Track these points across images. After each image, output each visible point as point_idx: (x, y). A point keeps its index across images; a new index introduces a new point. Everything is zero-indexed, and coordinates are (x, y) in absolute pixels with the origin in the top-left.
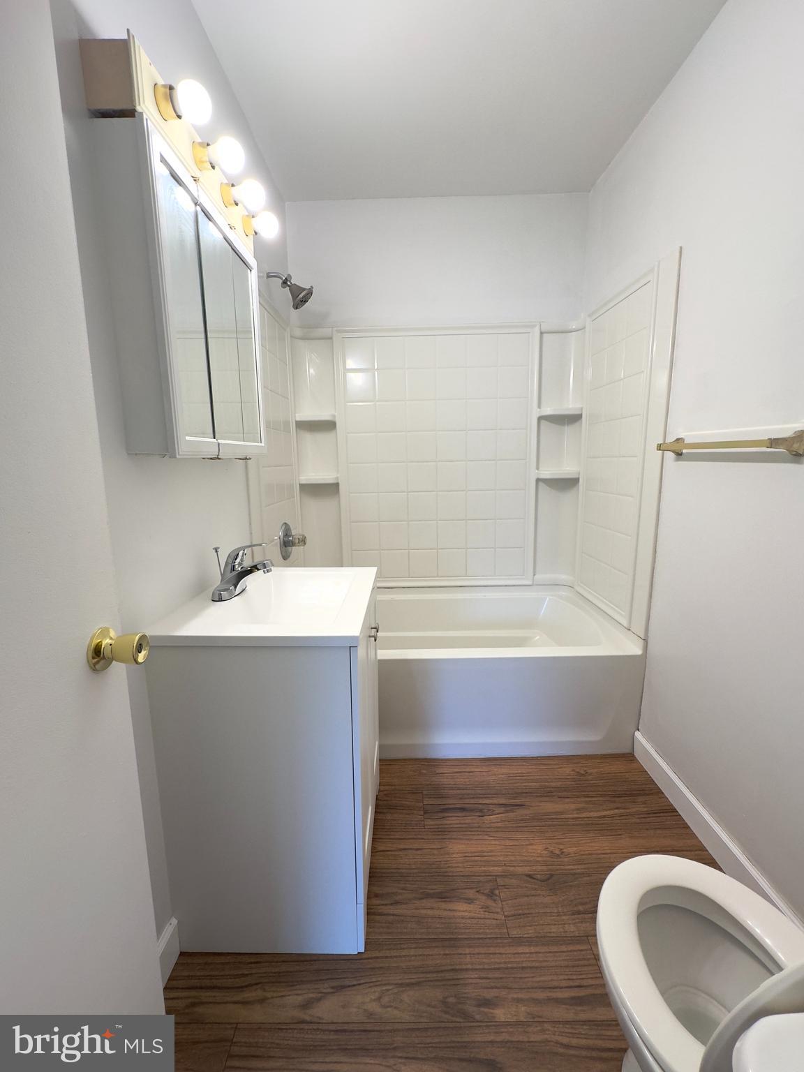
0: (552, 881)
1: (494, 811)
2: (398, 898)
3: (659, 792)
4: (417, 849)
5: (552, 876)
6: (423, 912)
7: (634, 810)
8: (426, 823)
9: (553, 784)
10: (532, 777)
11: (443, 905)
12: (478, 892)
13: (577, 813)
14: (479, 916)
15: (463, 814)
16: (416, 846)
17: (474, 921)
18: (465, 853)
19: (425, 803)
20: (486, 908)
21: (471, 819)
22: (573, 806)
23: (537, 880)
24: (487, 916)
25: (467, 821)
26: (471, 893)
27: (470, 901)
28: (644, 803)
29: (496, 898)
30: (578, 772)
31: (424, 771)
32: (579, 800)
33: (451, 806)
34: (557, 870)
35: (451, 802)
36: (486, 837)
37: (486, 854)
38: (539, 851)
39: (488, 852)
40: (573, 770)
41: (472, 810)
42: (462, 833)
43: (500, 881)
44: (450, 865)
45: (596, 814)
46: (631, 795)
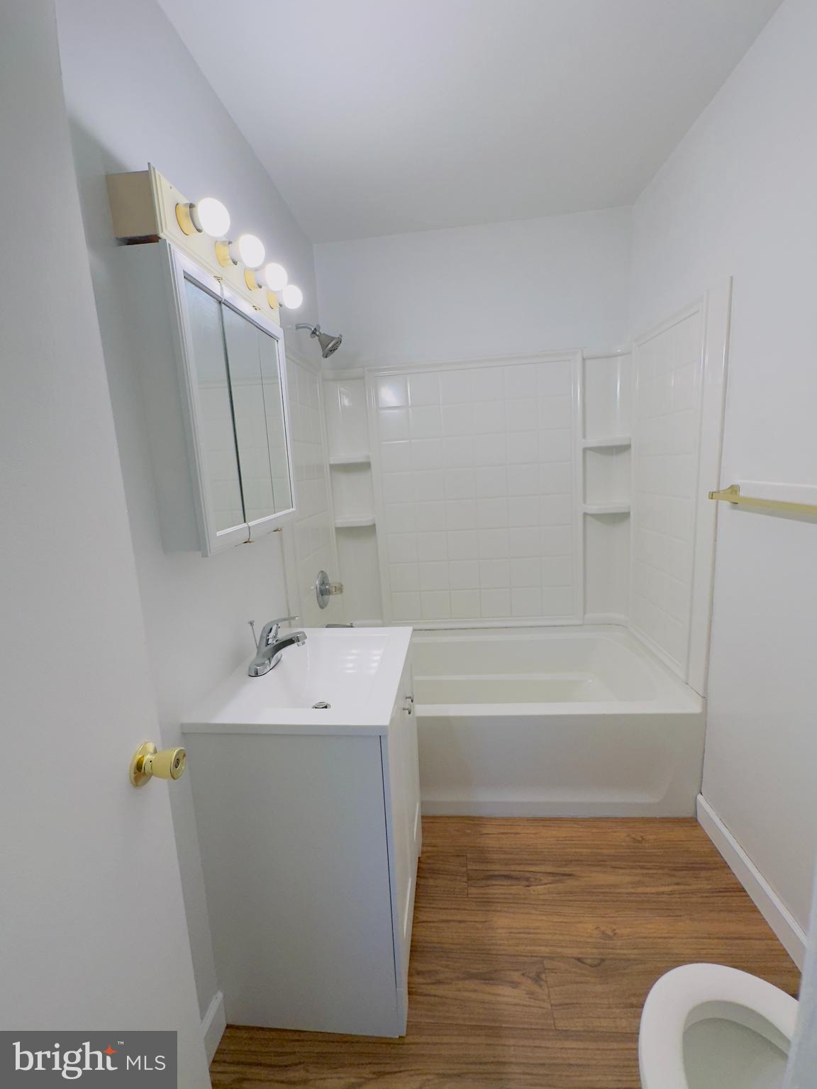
0: (602, 967)
1: (541, 880)
2: (441, 976)
3: (725, 866)
4: (460, 922)
5: (603, 960)
6: (466, 994)
7: (695, 887)
8: (470, 891)
9: (606, 852)
10: (582, 842)
11: (487, 988)
12: (523, 974)
13: (633, 887)
14: (525, 1003)
15: (509, 882)
16: (459, 918)
17: (519, 1008)
18: (510, 928)
19: (469, 868)
20: (531, 994)
21: (517, 889)
22: (628, 879)
23: (587, 964)
24: (533, 1004)
25: (512, 891)
26: (516, 976)
27: (515, 985)
28: (708, 879)
29: (542, 983)
30: (634, 839)
31: (468, 831)
32: (634, 871)
33: (496, 873)
34: (609, 954)
35: (497, 868)
36: (533, 911)
37: (531, 931)
38: (589, 931)
39: (534, 929)
40: (628, 836)
41: (517, 879)
42: (508, 905)
43: (547, 964)
44: (494, 941)
45: (653, 890)
46: (693, 869)
